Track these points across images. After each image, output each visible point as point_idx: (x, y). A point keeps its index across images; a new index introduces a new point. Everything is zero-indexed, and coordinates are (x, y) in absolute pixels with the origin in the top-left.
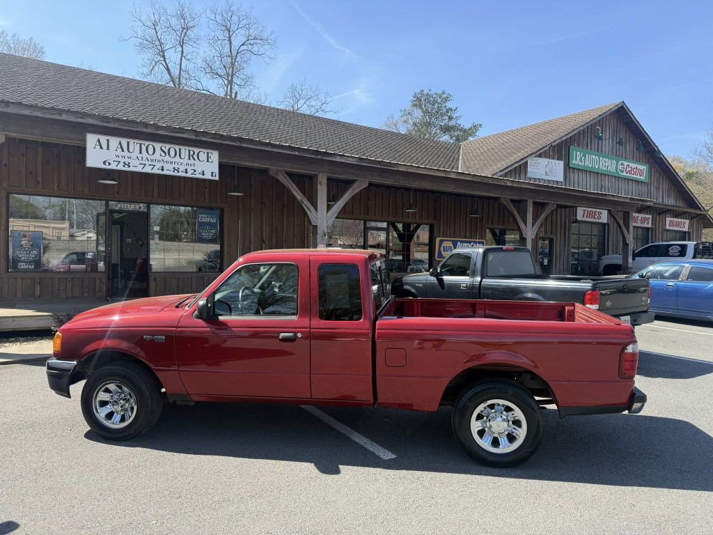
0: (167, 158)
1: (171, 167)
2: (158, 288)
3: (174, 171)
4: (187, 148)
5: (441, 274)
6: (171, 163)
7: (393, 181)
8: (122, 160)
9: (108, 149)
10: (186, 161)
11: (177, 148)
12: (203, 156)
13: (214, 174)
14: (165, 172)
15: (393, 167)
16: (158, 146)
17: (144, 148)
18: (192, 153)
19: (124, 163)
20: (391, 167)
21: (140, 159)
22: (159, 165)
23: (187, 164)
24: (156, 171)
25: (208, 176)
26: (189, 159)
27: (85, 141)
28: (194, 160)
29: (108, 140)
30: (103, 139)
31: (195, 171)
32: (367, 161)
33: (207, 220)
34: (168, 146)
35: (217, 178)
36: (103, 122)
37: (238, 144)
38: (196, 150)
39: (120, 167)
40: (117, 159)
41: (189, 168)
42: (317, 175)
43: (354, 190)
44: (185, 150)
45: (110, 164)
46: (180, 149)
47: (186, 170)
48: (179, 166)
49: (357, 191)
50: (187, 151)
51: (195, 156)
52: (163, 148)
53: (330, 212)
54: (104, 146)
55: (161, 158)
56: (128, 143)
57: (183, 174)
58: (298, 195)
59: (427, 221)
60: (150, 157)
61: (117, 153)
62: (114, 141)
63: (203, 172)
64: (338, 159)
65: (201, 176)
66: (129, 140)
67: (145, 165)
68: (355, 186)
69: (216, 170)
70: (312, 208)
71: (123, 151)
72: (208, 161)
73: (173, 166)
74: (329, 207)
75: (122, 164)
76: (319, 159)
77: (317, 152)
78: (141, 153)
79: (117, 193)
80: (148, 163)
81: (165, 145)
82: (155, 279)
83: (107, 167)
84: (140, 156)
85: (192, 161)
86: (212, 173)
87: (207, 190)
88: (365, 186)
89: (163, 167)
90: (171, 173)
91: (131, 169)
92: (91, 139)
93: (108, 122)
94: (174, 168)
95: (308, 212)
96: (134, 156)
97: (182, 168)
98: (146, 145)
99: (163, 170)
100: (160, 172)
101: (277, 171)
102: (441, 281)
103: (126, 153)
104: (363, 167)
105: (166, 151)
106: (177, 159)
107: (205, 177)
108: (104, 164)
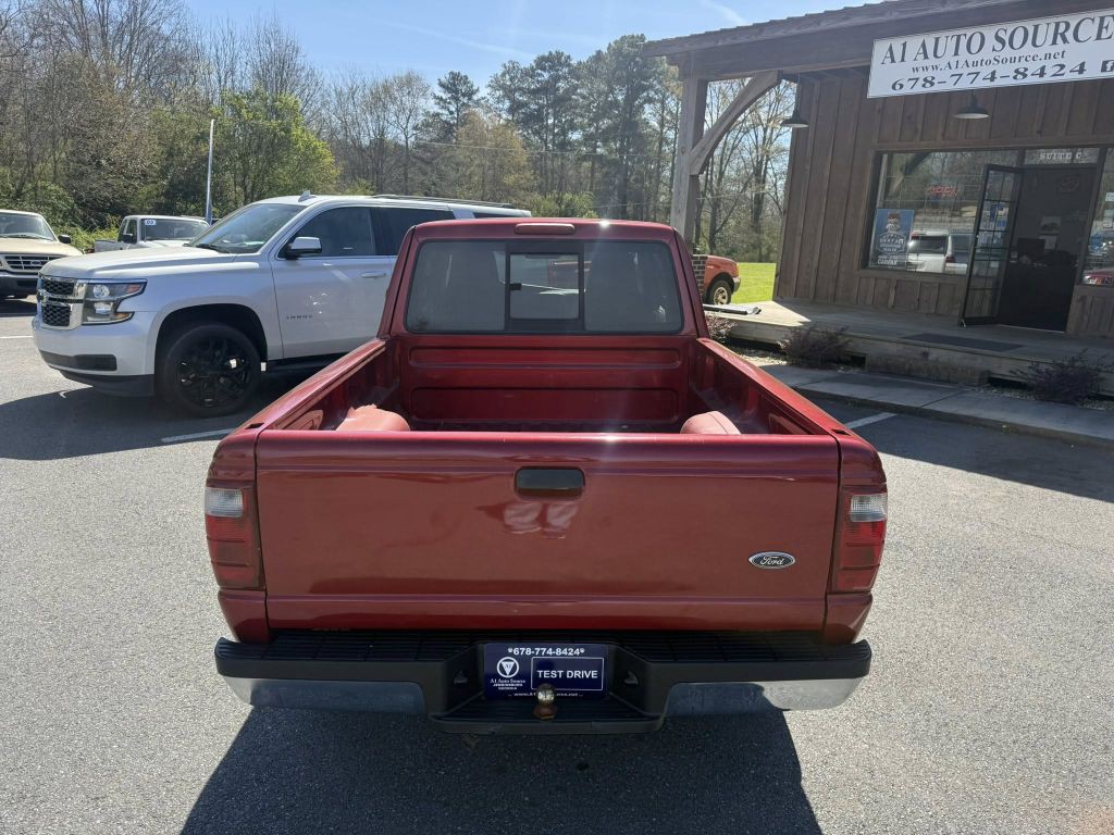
0: (1007, 52)
1: (1009, 69)
3: (1015, 78)
4: (1052, 20)
6: (1013, 60)
8: (922, 75)
9: (903, 60)
10: (1048, 48)
11: (1029, 25)
12: (1089, 29)
13: (1109, 65)
14: (998, 83)
16: (989, 32)
17: (964, 42)
18: (1062, 28)
19: (925, 79)
21: (953, 65)
22: (986, 71)
23: (1048, 56)
24: (980, 84)
25: (1092, 73)
26: (1054, 42)
27: (870, 55)
28: (1066, 42)
29: (904, 44)
30: (898, 43)
31: (1063, 67)
34: (1010, 27)
38: (1073, 20)
39: (919, 89)
40: (916, 75)
41: (1050, 64)
44: (1047, 26)
45: (901, 86)
46: (1036, 27)
47: (1043, 68)
48: (1029, 64)
50: (1053, 27)
51: (1069, 35)
52: (1001, 34)
55: (992, 55)
56: (937, 40)
57: (1036, 80)
60: (971, 59)
61: (916, 64)
62: (914, 43)
63: (1082, 65)
65: (1075, 77)
66: (938, 35)
67: (961, 75)
71: (926, 57)
72: (1099, 37)
73: (1016, 66)
75: (920, 83)
78: (956, 54)
80: (965, 71)
81: (1004, 26)
83: (897, 92)
84: (953, 60)
85: (1058, 47)
86: (1105, 63)
89: (994, 73)
90: (1010, 82)
91: (937, 88)
92: (880, 49)
94: (1017, 71)
96: (942, 63)
98: (968, 36)
99: (993, 78)
100: (988, 84)
103: (932, 61)
105: (1007, 38)
106: (1028, 49)
107: (1086, 76)
108: (894, 87)
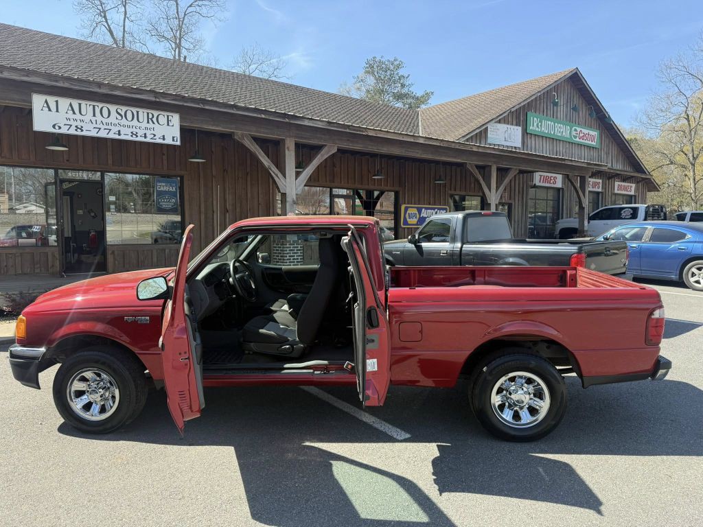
0: (124, 122)
1: (128, 131)
2: (116, 262)
3: (132, 136)
4: (146, 111)
5: (419, 241)
6: (129, 127)
7: (361, 146)
8: (74, 124)
9: (57, 111)
10: (145, 124)
11: (135, 110)
12: (163, 120)
13: (175, 139)
14: (123, 137)
15: (362, 131)
16: (113, 108)
17: (98, 111)
18: (150, 116)
19: (76, 127)
20: (360, 131)
21: (94, 122)
22: (115, 129)
23: (146, 128)
24: (112, 136)
25: (169, 141)
26: (148, 122)
27: (31, 102)
28: (153, 123)
29: (57, 102)
30: (52, 100)
31: (155, 135)
32: (336, 125)
33: (166, 189)
34: (124, 109)
35: (178, 143)
36: (51, 81)
37: (201, 106)
38: (156, 113)
39: (72, 131)
40: (68, 122)
41: (148, 132)
42: (284, 139)
43: (322, 156)
44: (143, 113)
45: (60, 128)
46: (138, 112)
47: (145, 134)
48: (138, 130)
49: (326, 157)
50: (146, 115)
51: (154, 120)
52: (119, 111)
53: (298, 179)
54: (53, 107)
55: (117, 122)
56: (80, 104)
57: (143, 139)
58: (266, 161)
59: (392, 188)
60: (105, 121)
61: (68, 116)
62: (64, 103)
63: (164, 136)
64: (306, 123)
65: (161, 141)
66: (80, 102)
67: (100, 129)
68: (323, 152)
69: (177, 134)
70: (280, 175)
71: (74, 113)
72: (168, 125)
73: (131, 130)
74: (298, 174)
75: (73, 128)
76: (287, 123)
77: (285, 116)
78: (94, 115)
79: (68, 161)
80: (102, 127)
81: (121, 107)
82: (113, 252)
83: (57, 131)
84: (93, 119)
85: (151, 125)
86: (173, 137)
87: (165, 157)
88: (333, 152)
89: (119, 131)
90: (129, 138)
91: (84, 133)
92: (38, 101)
93: (56, 81)
94: (132, 133)
95: (276, 178)
96: (87, 119)
97: (141, 133)
98: (100, 107)
99: (119, 134)
100: (117, 137)
101: (242, 135)
102: (419, 248)
103: (78, 116)
104: (332, 132)
105: (123, 114)
106: (135, 122)
107: (166, 142)
108: (54, 126)
